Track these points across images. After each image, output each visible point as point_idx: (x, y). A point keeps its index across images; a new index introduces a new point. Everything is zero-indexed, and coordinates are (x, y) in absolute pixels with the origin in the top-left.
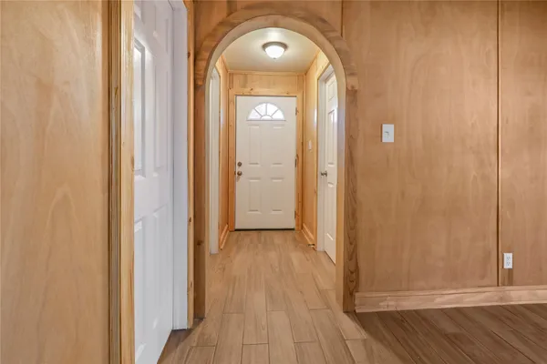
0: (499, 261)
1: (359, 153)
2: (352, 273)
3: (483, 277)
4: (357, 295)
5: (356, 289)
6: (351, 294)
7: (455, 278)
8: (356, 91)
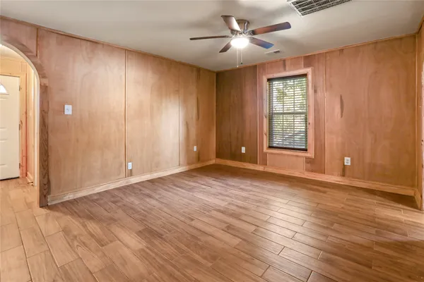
0: (126, 166)
1: (50, 120)
2: (45, 185)
3: (119, 175)
4: (48, 196)
5: (49, 193)
6: (45, 196)
7: (105, 177)
8: (47, 87)
